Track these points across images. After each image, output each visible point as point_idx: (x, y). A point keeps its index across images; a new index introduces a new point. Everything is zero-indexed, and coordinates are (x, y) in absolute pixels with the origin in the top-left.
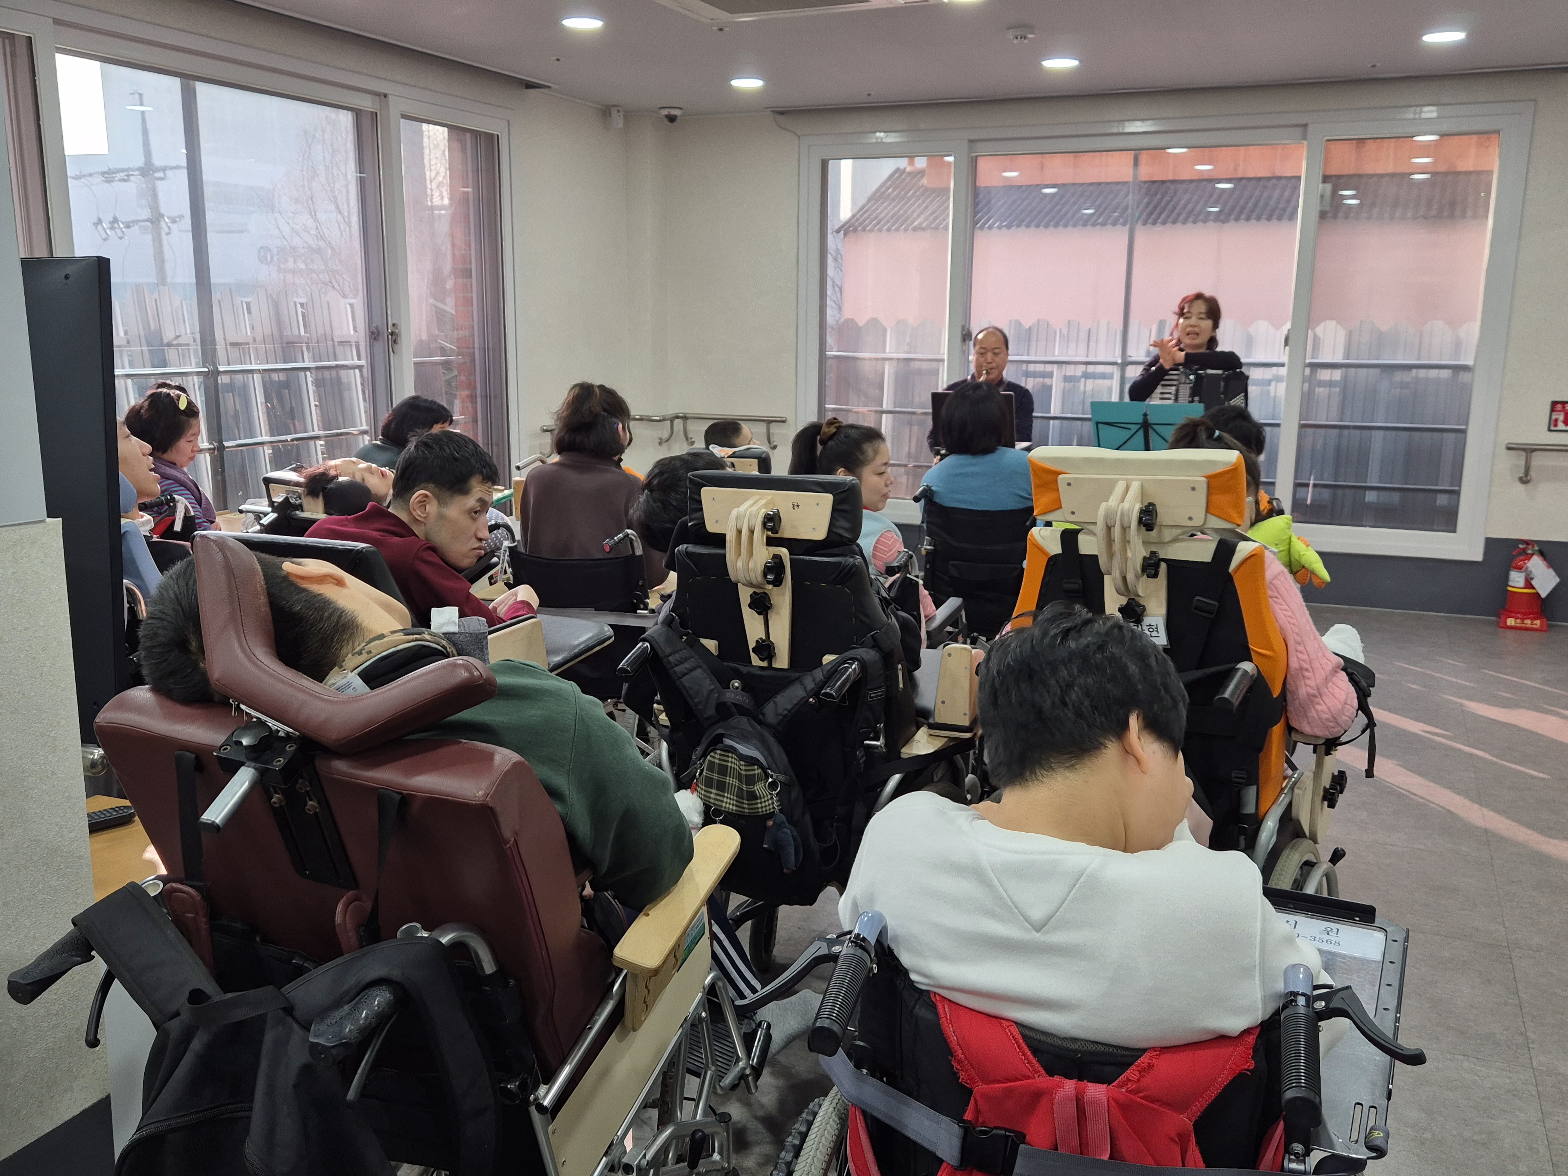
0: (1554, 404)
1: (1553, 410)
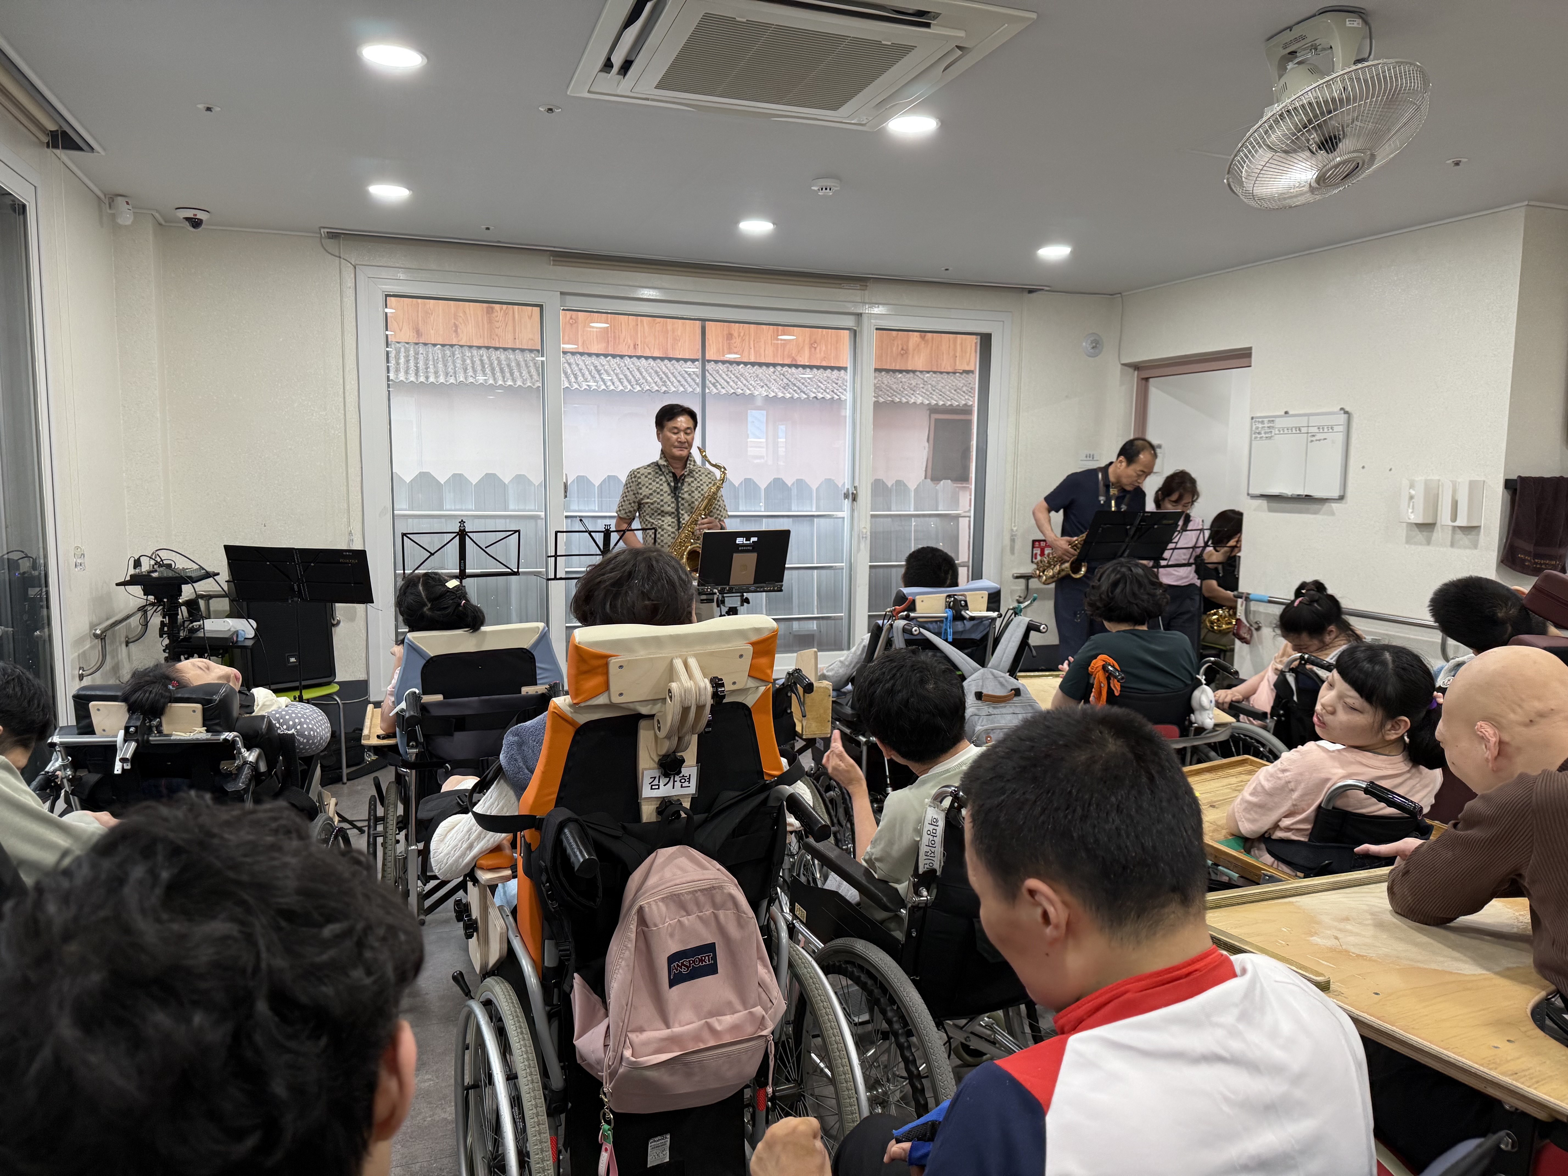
0: (1034, 542)
1: (1033, 547)
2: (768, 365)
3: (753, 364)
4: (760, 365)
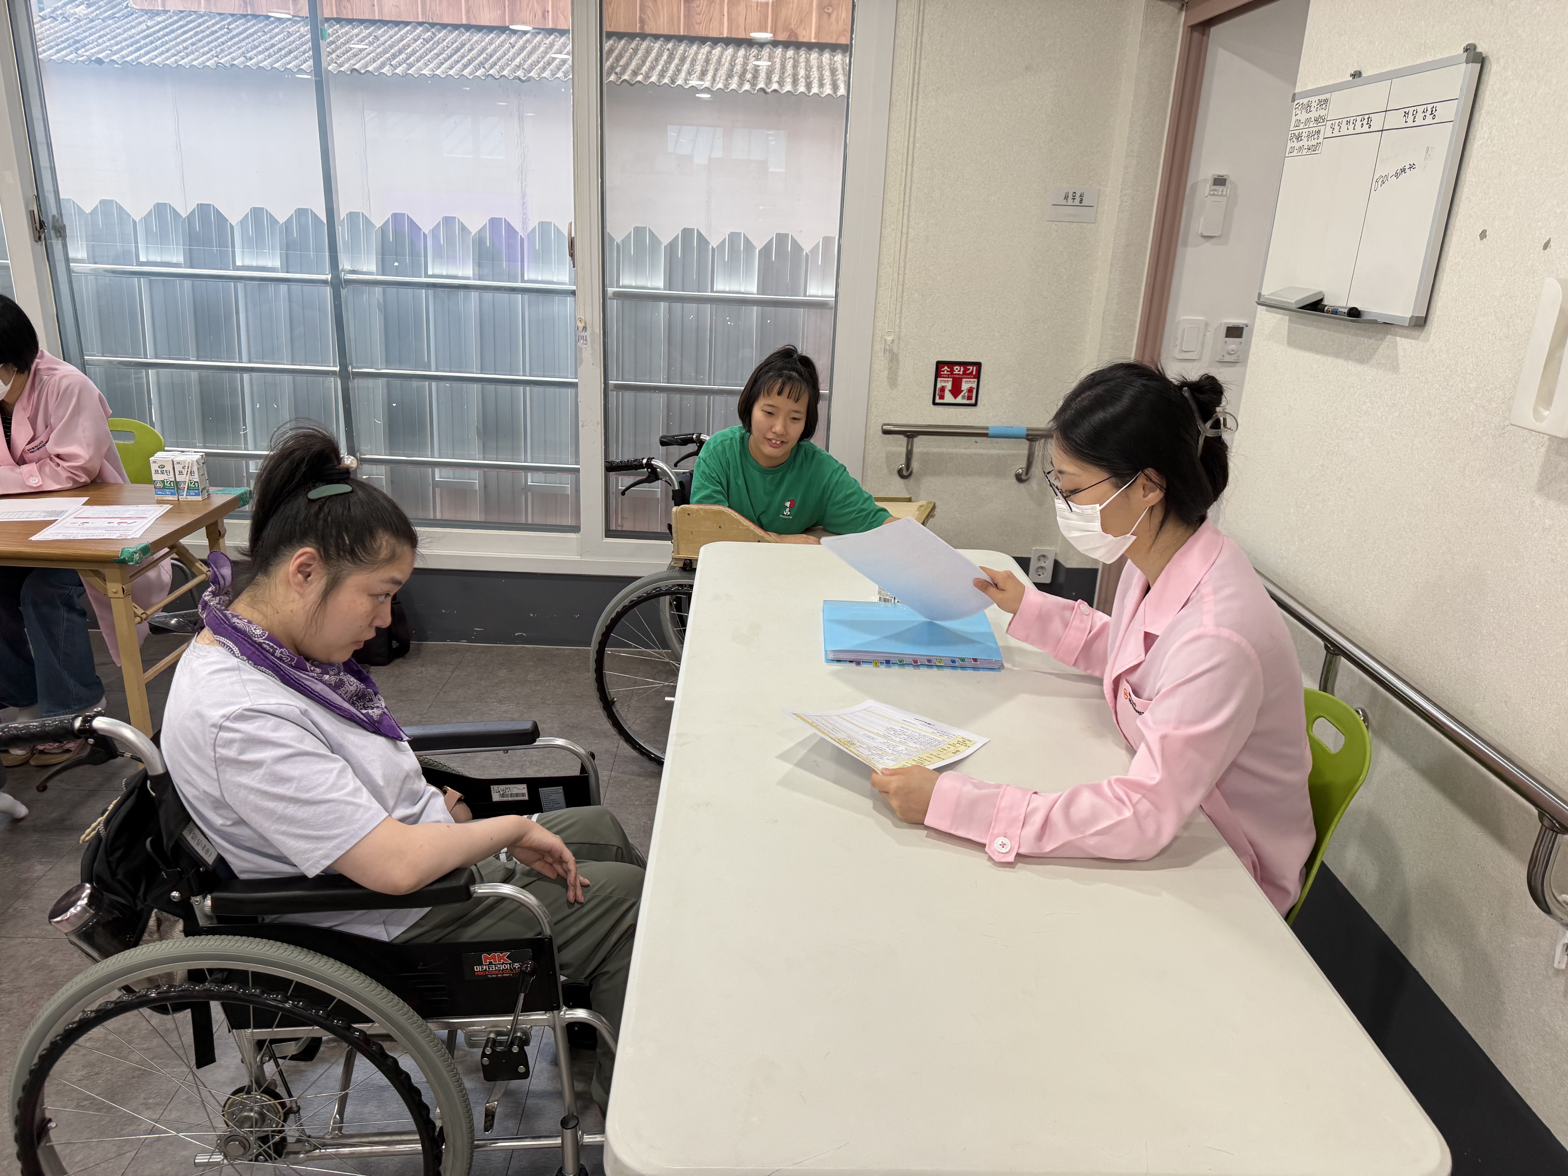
0: (940, 365)
1: (938, 375)
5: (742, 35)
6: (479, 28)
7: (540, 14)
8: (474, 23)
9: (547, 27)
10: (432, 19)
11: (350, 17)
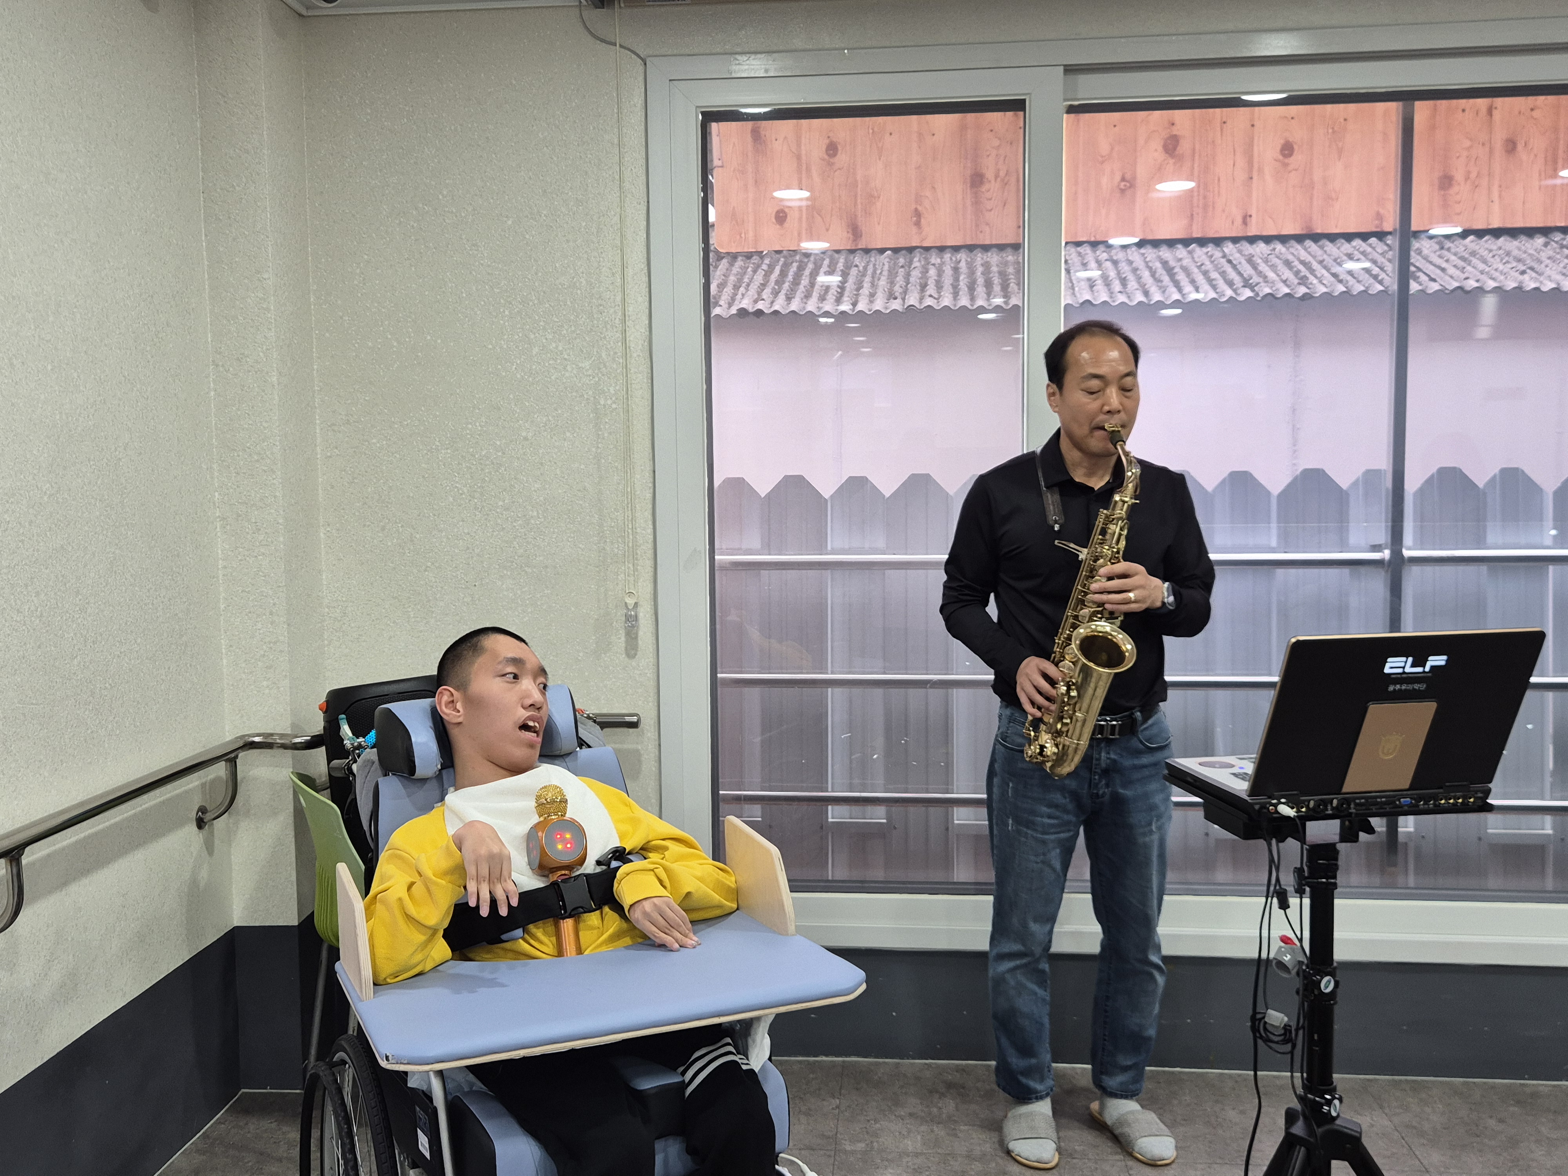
2: (1530, 232)
3: (1497, 233)
4: (1513, 233)
5: (1519, 224)
6: (1156, 244)
7: (1239, 220)
8: (1150, 237)
9: (1250, 234)
10: (1095, 237)
11: (987, 242)
